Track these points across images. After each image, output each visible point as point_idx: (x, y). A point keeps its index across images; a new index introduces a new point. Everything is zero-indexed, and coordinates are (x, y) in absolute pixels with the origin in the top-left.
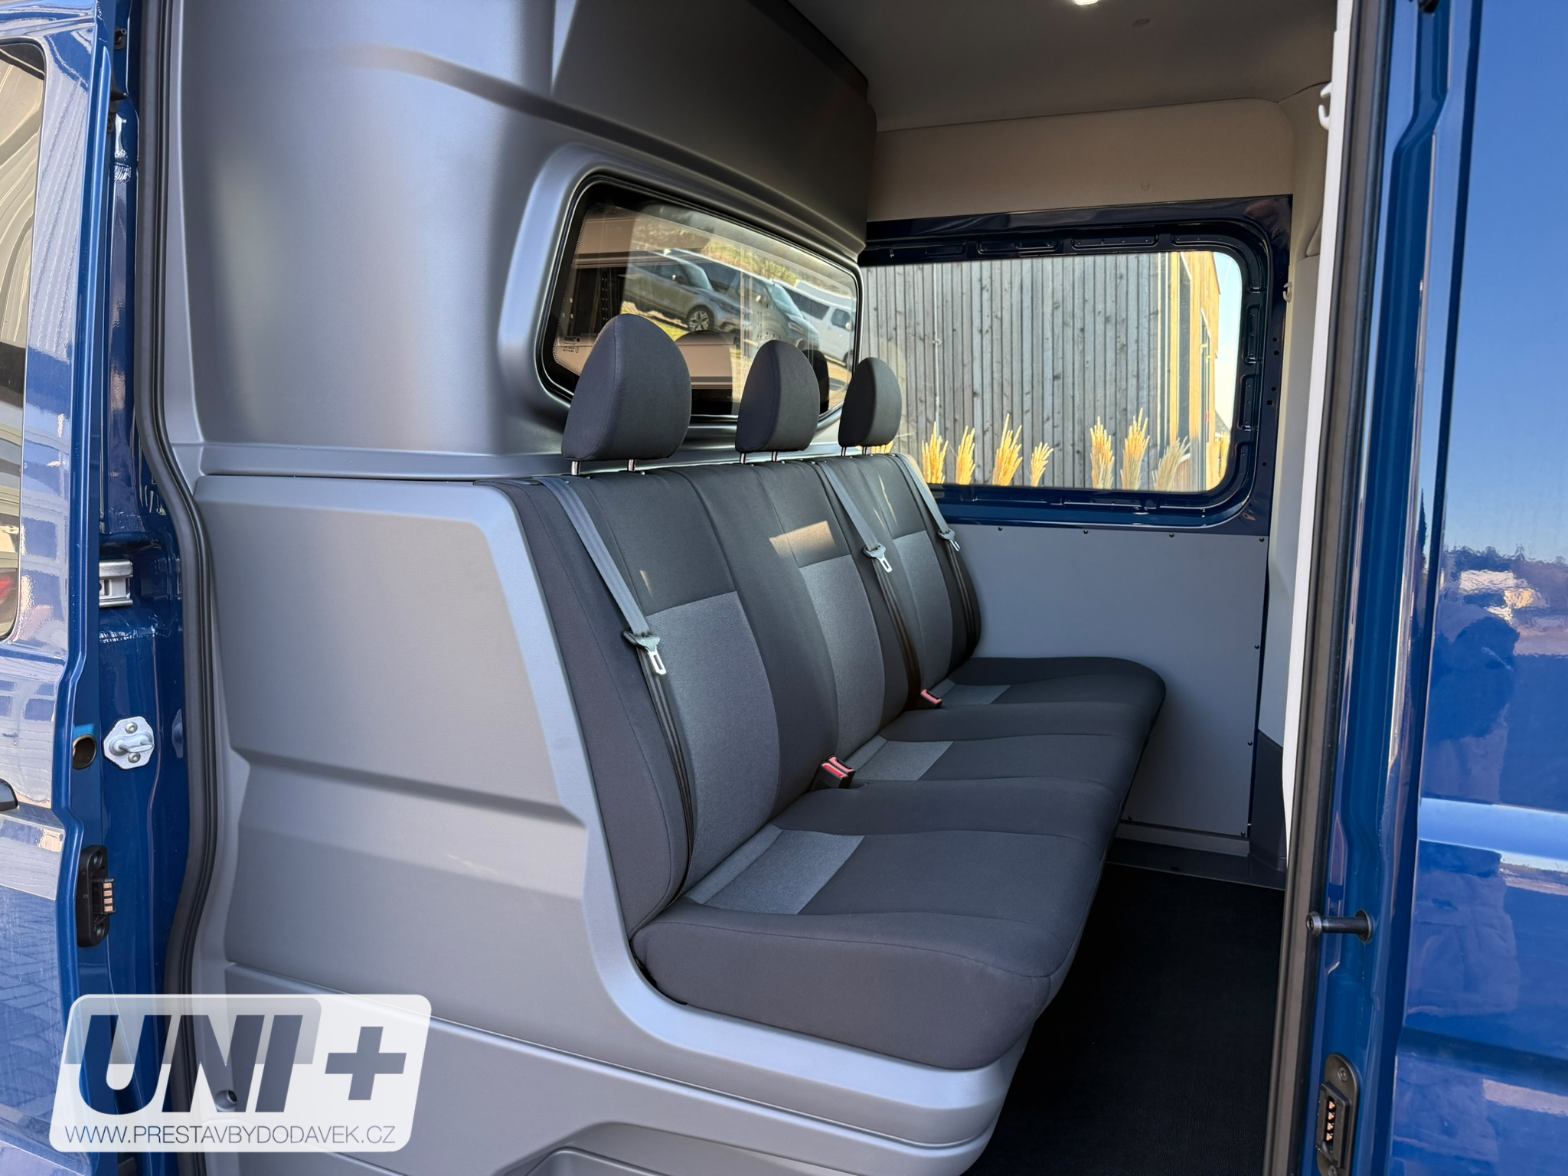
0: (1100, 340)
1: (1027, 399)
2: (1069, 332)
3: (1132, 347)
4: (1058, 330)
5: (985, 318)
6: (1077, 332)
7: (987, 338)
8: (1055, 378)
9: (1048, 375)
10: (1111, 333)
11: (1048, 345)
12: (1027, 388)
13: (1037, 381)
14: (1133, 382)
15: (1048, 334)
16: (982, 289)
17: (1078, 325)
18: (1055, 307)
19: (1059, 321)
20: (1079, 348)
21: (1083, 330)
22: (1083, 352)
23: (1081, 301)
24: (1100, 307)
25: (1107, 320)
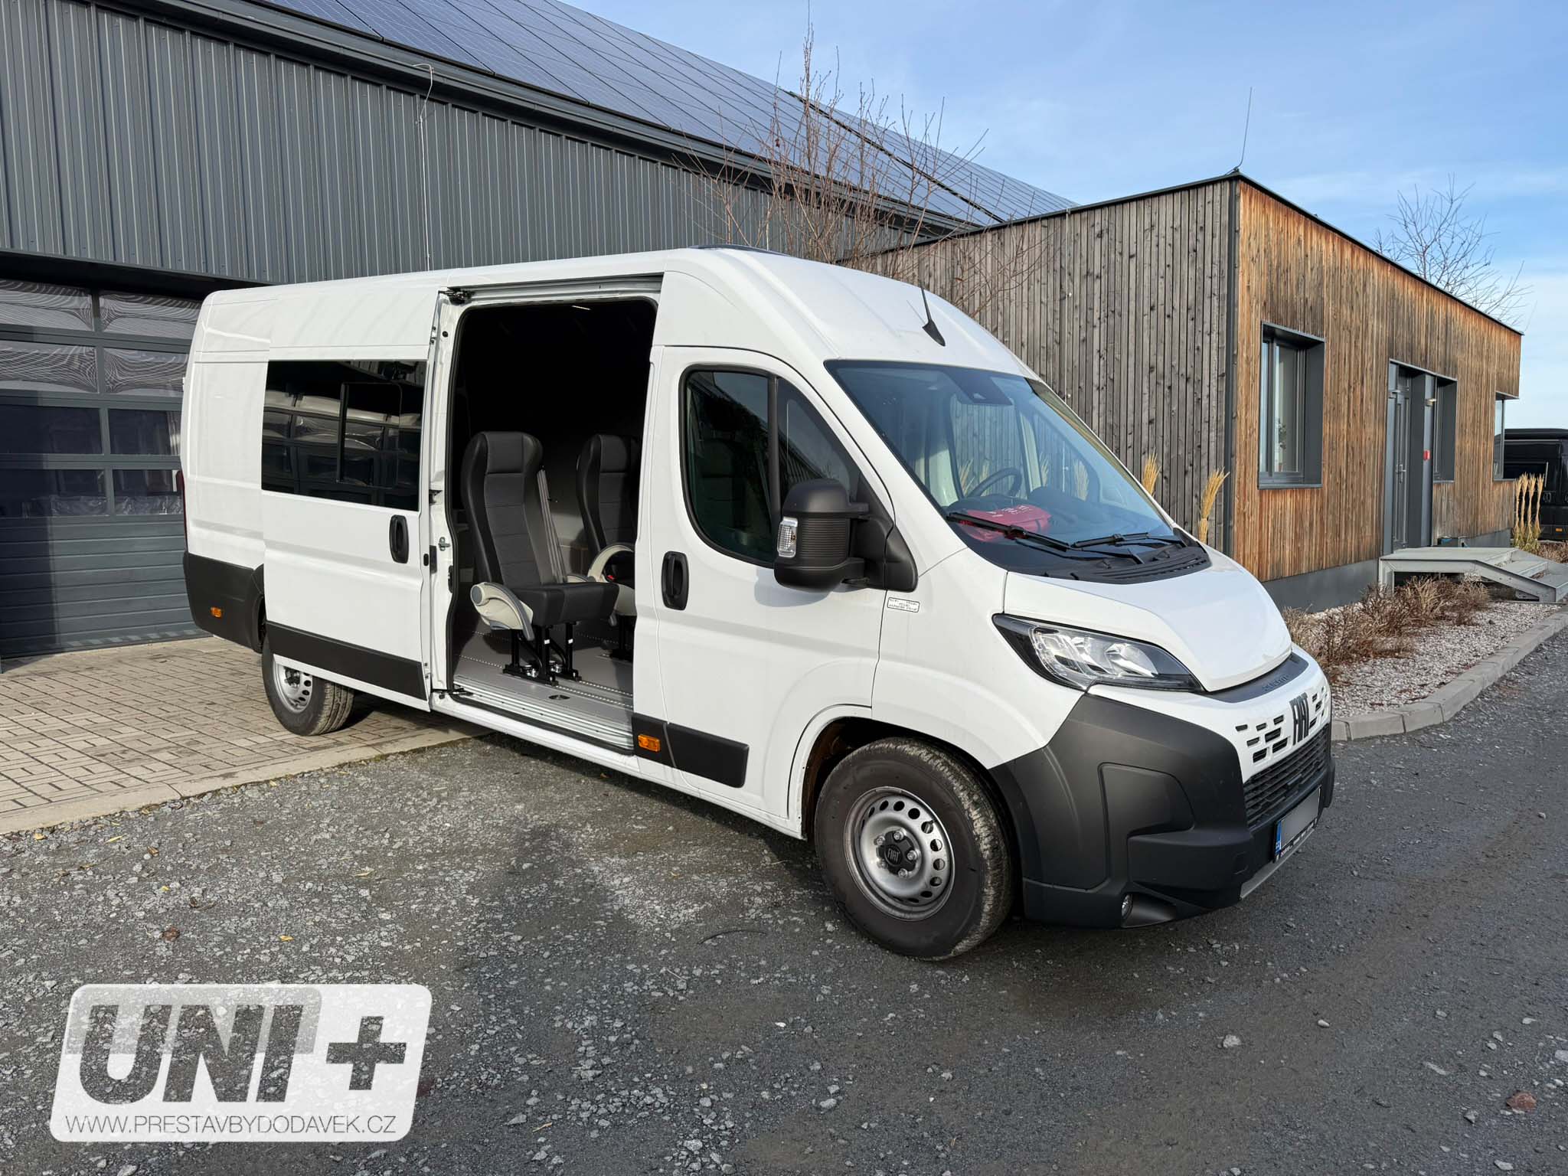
0: (1182, 395)
1: (1130, 438)
2: (1160, 390)
3: (1205, 401)
4: (1153, 387)
5: (1101, 379)
6: (1166, 390)
7: (1102, 393)
8: (1150, 422)
9: (1145, 420)
10: (1190, 390)
11: (1146, 398)
12: (1130, 430)
13: (1137, 426)
14: (1205, 426)
15: (1146, 390)
16: (1100, 357)
17: (1167, 384)
18: (1151, 369)
19: (1153, 382)
20: (1167, 400)
21: (1170, 388)
22: (1170, 404)
23: (1169, 366)
24: (1183, 370)
25: (1187, 380)
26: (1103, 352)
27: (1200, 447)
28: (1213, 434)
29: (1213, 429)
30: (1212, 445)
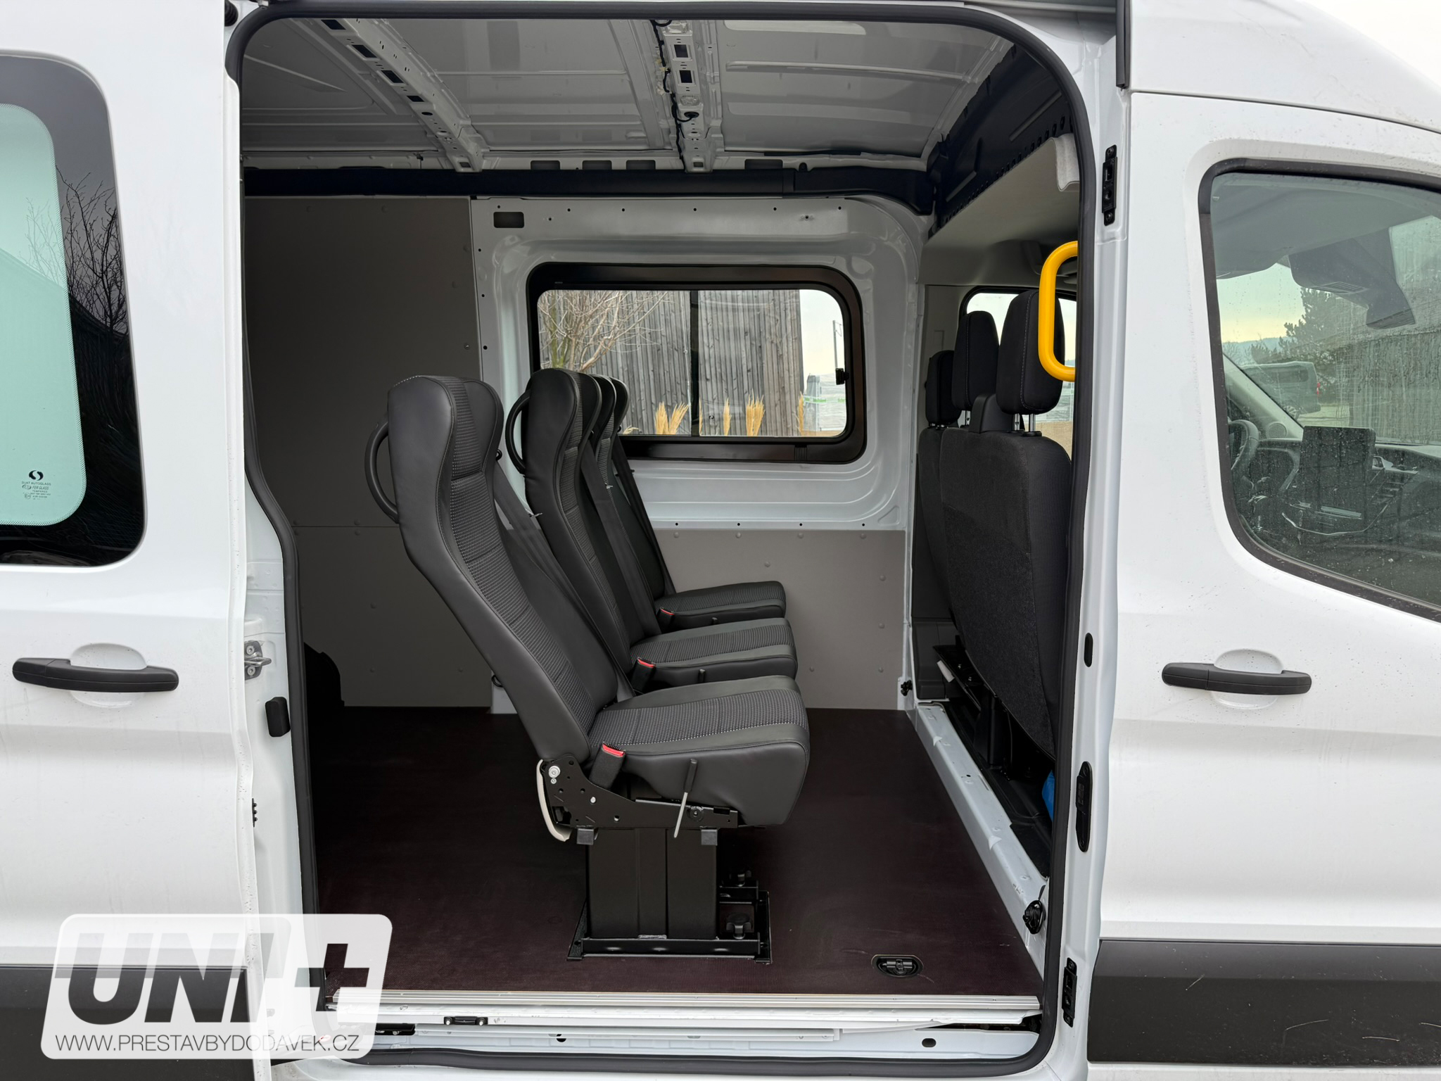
26: (709, 320)
27: (784, 387)
28: (792, 379)
29: (792, 375)
30: (793, 386)
